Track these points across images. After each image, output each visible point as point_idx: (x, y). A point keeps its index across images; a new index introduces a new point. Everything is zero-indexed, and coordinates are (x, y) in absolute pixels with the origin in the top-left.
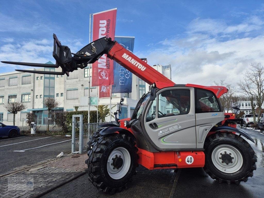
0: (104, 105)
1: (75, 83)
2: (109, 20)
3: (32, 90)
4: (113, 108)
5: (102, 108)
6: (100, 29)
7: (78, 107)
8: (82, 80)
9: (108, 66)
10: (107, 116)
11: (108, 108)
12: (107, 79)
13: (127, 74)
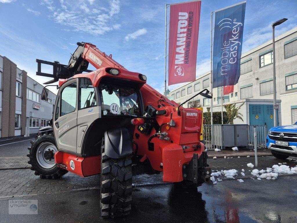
0: (232, 104)
1: (249, 78)
2: (192, 13)
4: (241, 107)
5: (229, 107)
7: (210, 108)
8: (257, 72)
9: (186, 60)
10: (235, 119)
11: (236, 108)
12: (183, 75)
13: (232, 58)
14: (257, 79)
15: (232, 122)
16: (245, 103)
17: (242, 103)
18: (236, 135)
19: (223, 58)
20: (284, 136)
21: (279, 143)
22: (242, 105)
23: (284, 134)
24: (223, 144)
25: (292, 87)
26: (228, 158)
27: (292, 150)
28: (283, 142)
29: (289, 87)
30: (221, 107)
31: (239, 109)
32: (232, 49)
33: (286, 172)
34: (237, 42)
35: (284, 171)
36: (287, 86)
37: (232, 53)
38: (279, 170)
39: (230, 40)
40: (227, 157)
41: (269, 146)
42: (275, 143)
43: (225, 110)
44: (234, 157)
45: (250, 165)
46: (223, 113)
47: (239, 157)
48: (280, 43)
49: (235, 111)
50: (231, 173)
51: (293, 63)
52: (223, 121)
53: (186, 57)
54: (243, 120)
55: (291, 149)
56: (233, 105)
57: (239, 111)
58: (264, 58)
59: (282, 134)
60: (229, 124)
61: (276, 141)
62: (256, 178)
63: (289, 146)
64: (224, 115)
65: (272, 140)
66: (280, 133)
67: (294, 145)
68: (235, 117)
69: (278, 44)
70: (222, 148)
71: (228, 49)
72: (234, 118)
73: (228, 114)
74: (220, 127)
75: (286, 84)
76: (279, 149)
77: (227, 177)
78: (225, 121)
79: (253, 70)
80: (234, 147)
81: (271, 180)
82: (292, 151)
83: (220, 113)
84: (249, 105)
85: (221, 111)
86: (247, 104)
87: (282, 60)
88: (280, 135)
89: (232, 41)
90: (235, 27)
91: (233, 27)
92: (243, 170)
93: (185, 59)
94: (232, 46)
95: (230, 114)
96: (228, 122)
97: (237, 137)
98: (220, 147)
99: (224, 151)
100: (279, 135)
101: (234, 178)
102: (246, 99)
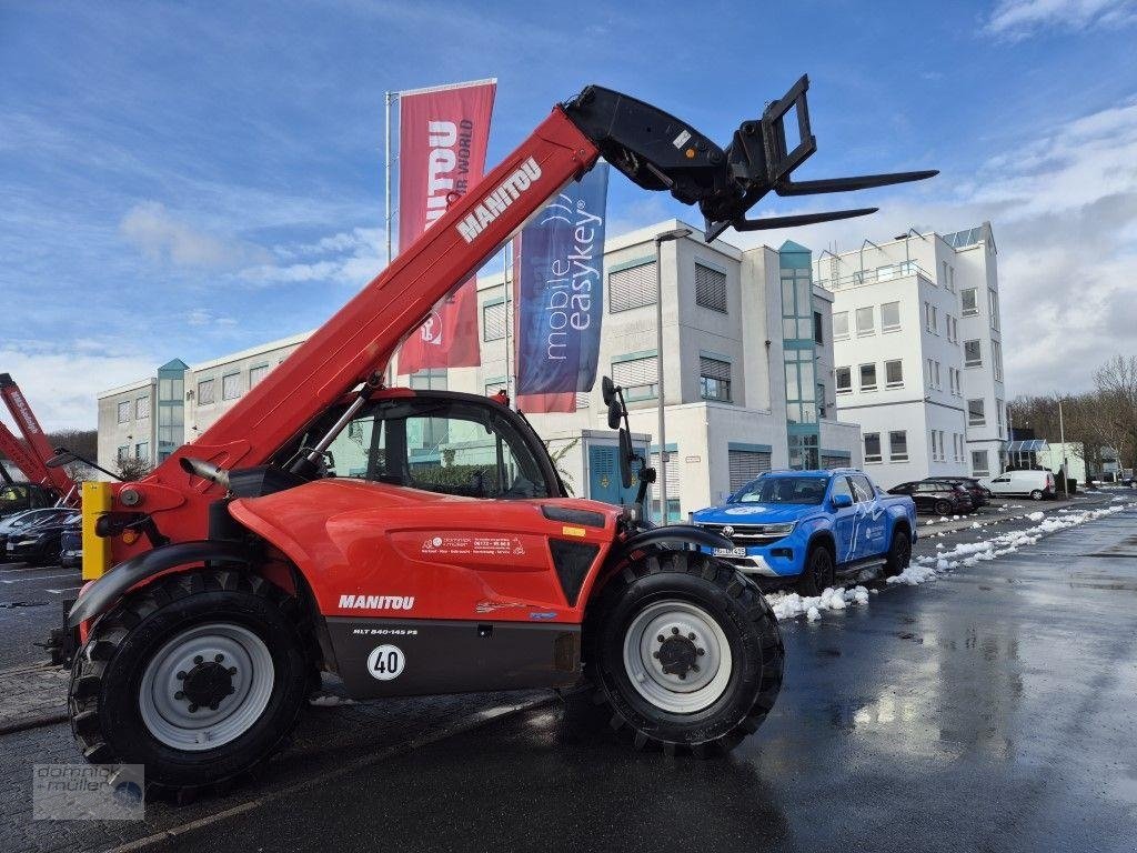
2: (469, 125)
4: (568, 453)
6: (434, 155)
7: (454, 451)
12: (437, 341)
13: (578, 314)
16: (580, 440)
17: (571, 441)
19: (553, 311)
20: (735, 533)
21: (722, 551)
22: (570, 447)
23: (734, 528)
27: (755, 565)
28: (733, 549)
31: (560, 457)
32: (577, 285)
34: (590, 269)
37: (579, 297)
39: (570, 257)
49: (551, 461)
54: (572, 492)
55: (752, 563)
57: (561, 463)
59: (729, 527)
63: (748, 558)
66: (722, 527)
67: (758, 553)
71: (565, 283)
82: (756, 568)
84: (591, 447)
86: (584, 445)
88: (724, 531)
89: (575, 263)
90: (581, 223)
91: (578, 224)
94: (575, 276)
100: (721, 532)
102: (584, 431)
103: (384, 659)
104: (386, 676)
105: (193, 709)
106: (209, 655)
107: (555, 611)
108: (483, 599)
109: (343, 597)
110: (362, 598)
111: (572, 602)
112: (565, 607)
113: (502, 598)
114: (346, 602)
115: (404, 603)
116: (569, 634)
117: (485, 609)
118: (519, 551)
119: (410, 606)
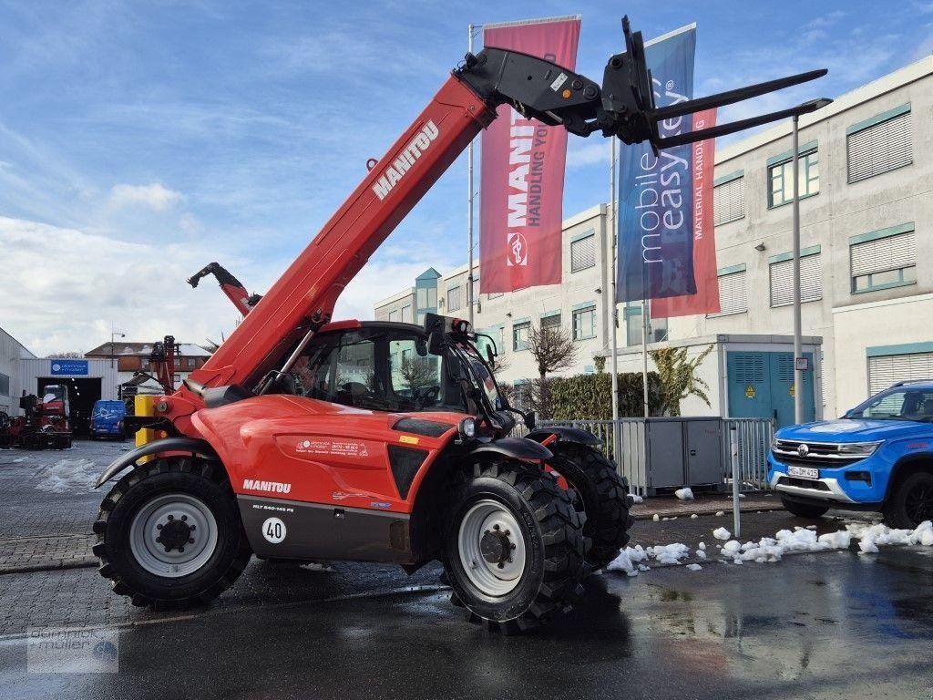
0: (676, 349)
1: (737, 241)
3: (599, 291)
4: (703, 361)
5: (668, 358)
7: (604, 358)
8: (759, 221)
9: (533, 216)
10: (684, 397)
11: (687, 362)
12: (524, 262)
13: (670, 212)
14: (762, 248)
15: (677, 406)
16: (716, 347)
17: (707, 347)
18: (687, 452)
19: (645, 210)
20: (810, 452)
21: (796, 471)
22: (706, 353)
23: (809, 446)
24: (649, 479)
25: (870, 281)
26: (665, 519)
27: (827, 489)
28: (807, 469)
29: (862, 283)
30: (641, 357)
31: (696, 365)
33: (805, 545)
34: (677, 160)
35: (800, 543)
36: (854, 279)
37: (669, 193)
38: (791, 541)
40: (661, 517)
41: (774, 482)
42: (786, 471)
43: (653, 367)
44: (680, 516)
45: (720, 533)
46: (649, 379)
47: (694, 516)
48: (835, 127)
49: (686, 371)
50: (672, 552)
51: (874, 201)
52: (649, 404)
53: (531, 203)
54: (708, 403)
55: (825, 487)
56: (679, 351)
57: (698, 372)
58: (782, 176)
59: (805, 446)
60: (667, 414)
61: (790, 467)
62: (731, 560)
63: (820, 480)
64: (650, 385)
65: (780, 464)
66: (798, 445)
67: (831, 476)
68: (686, 391)
69: (829, 132)
70: (645, 493)
72: (684, 393)
73: (664, 381)
74: (642, 425)
75: (851, 272)
76: (797, 488)
77: (663, 561)
78: (656, 404)
79: (747, 213)
80: (681, 488)
81: (767, 564)
82: (828, 492)
83: (640, 377)
84: (728, 353)
85: (643, 371)
86: (720, 351)
87: (839, 186)
88: (799, 449)
92: (702, 545)
93: (530, 211)
94: (663, 169)
95: (670, 379)
96: (665, 409)
97: (691, 458)
98: (641, 489)
99: (651, 502)
100: (796, 450)
101: (679, 563)
102: (719, 336)
103: (273, 527)
104: (274, 540)
105: (168, 550)
106: (178, 515)
107: (390, 502)
108: (337, 489)
109: (246, 481)
110: (257, 482)
111: (404, 496)
112: (398, 500)
113: (351, 490)
114: (248, 484)
115: (284, 488)
116: (400, 522)
117: (339, 497)
118: (364, 453)
119: (288, 491)
